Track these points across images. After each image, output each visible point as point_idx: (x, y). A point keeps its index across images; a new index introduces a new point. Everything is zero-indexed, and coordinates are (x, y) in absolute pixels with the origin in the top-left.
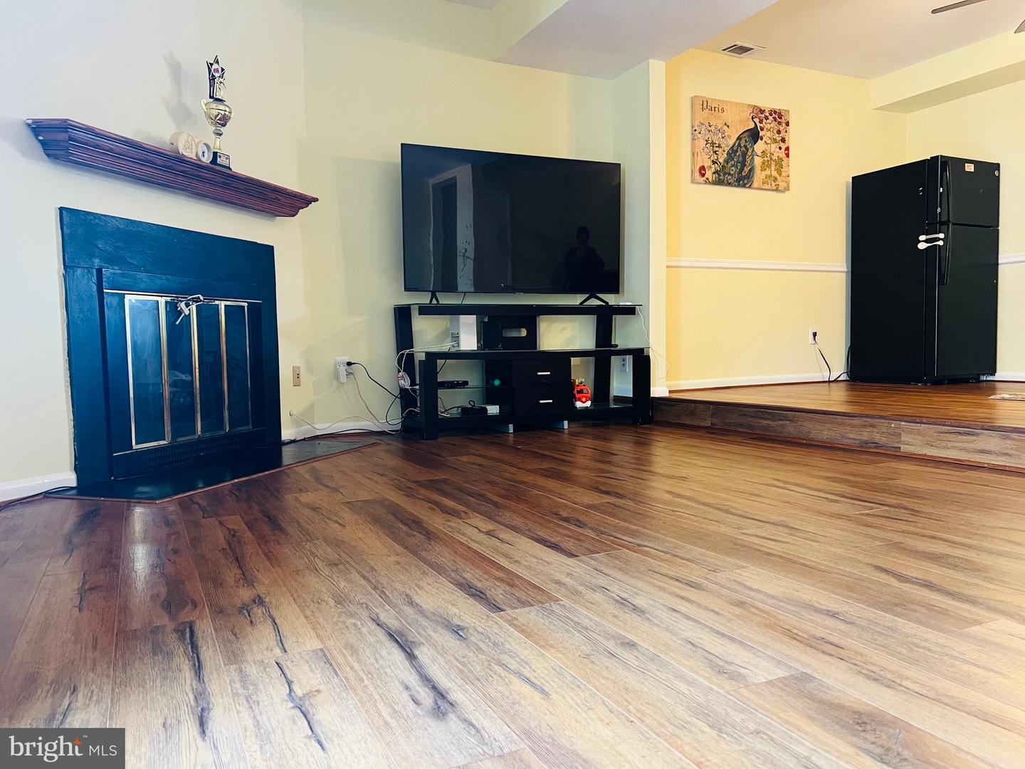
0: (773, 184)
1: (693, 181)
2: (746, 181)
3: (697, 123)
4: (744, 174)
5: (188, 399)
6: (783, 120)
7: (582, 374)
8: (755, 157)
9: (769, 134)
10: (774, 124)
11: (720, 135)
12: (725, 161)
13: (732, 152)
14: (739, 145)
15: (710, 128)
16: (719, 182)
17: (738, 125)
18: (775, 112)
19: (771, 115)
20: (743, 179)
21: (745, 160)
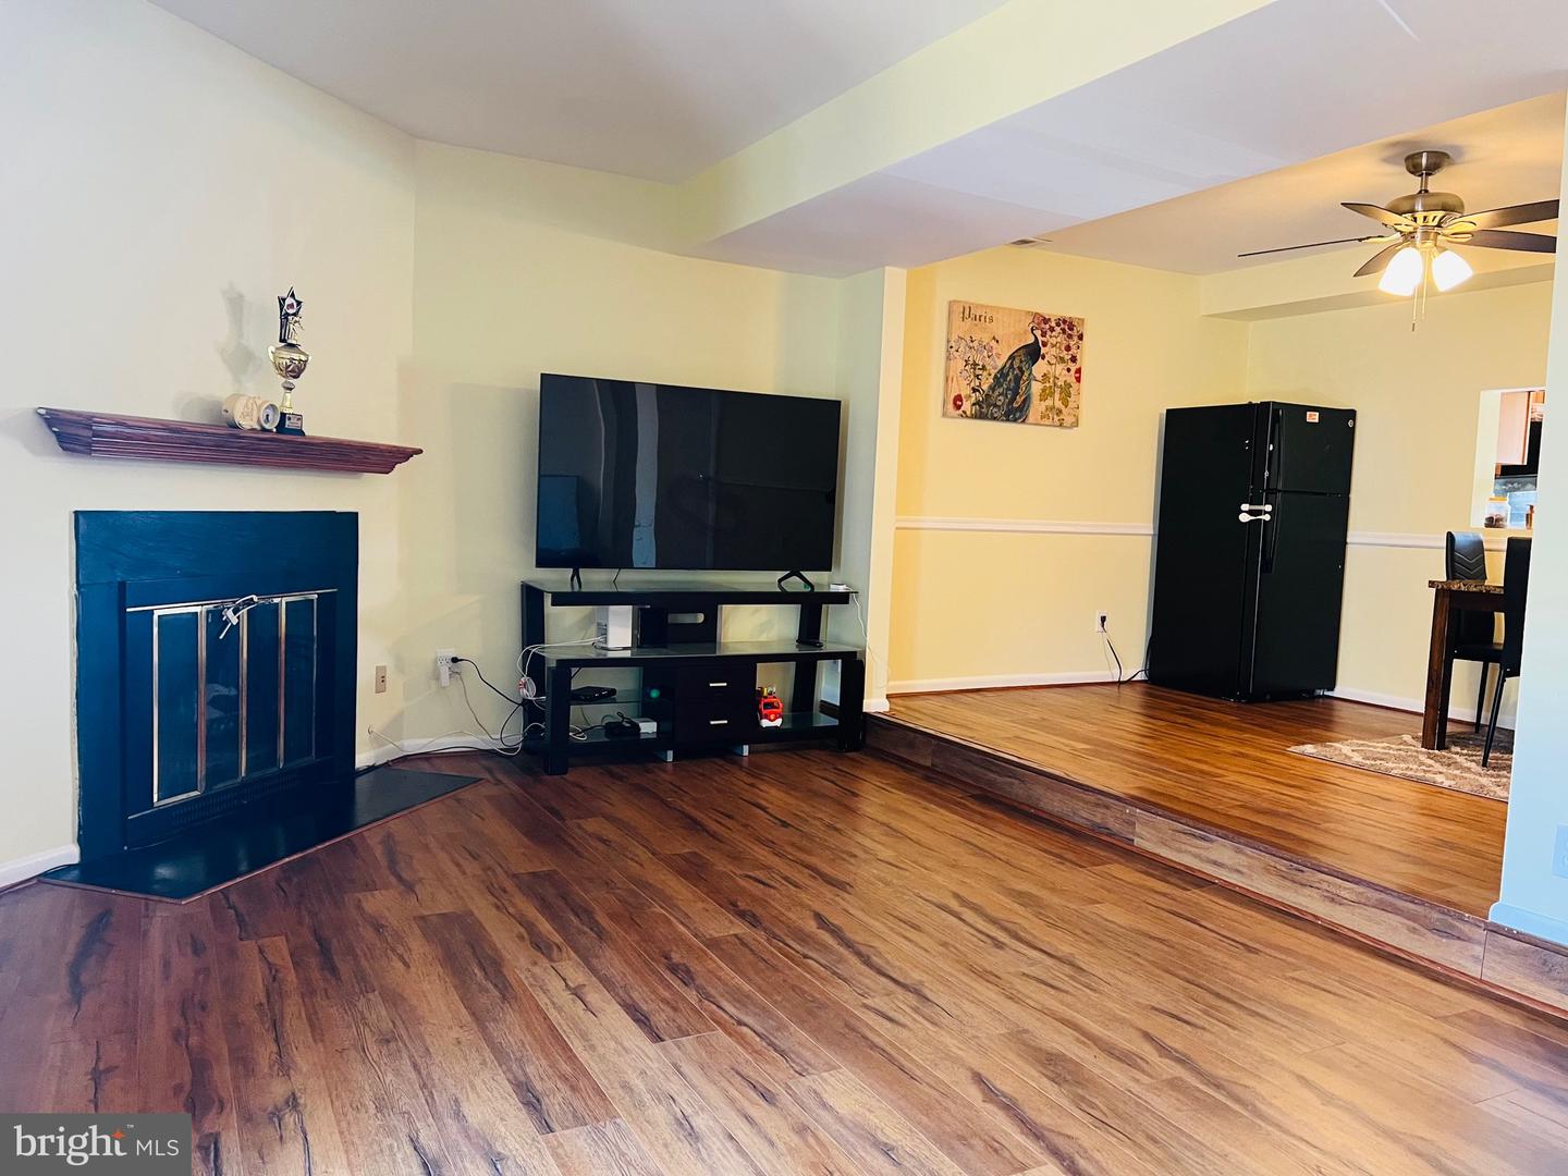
0: (1056, 418)
1: (945, 415)
2: (1018, 415)
3: (954, 337)
4: (1015, 405)
5: (232, 724)
6: (1075, 332)
8: (1033, 383)
9: (1054, 351)
10: (1062, 338)
11: (985, 353)
12: (990, 387)
13: (1001, 376)
14: (1012, 366)
15: (971, 345)
17: (1013, 337)
18: (1065, 322)
19: (1058, 324)
20: (1015, 412)
21: (1018, 386)
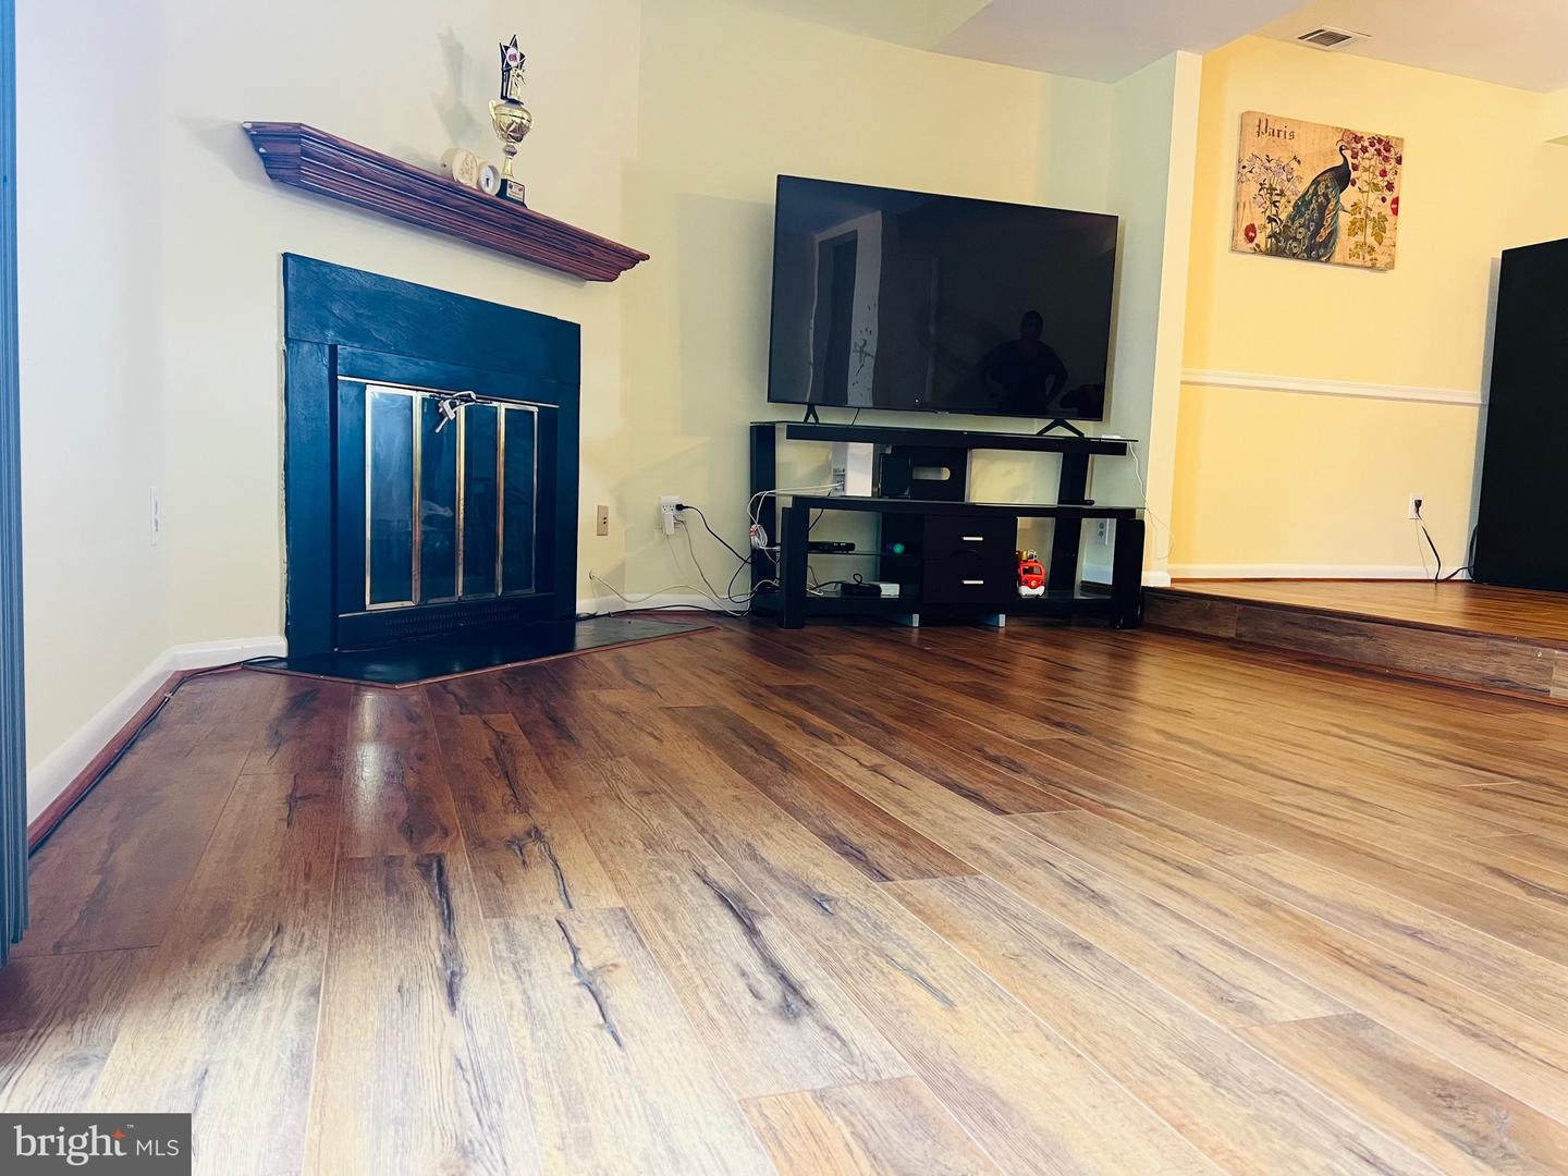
0: (1368, 257)
1: (1234, 249)
2: (1321, 252)
3: (1248, 156)
4: (1319, 240)
5: (447, 543)
6: (1392, 154)
7: (1033, 543)
8: (1341, 213)
9: (1366, 176)
10: (1376, 161)
11: (1284, 176)
12: (1289, 217)
13: (1302, 204)
14: (1315, 193)
15: (1268, 165)
16: (1276, 252)
17: (1317, 160)
18: (1380, 141)
19: (1372, 144)
20: (1318, 248)
21: (1322, 217)
